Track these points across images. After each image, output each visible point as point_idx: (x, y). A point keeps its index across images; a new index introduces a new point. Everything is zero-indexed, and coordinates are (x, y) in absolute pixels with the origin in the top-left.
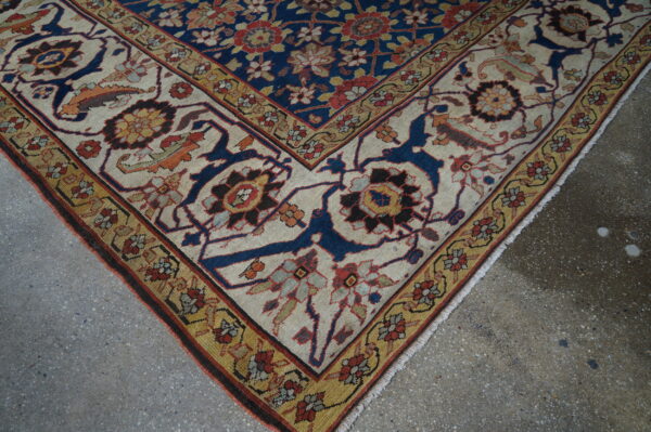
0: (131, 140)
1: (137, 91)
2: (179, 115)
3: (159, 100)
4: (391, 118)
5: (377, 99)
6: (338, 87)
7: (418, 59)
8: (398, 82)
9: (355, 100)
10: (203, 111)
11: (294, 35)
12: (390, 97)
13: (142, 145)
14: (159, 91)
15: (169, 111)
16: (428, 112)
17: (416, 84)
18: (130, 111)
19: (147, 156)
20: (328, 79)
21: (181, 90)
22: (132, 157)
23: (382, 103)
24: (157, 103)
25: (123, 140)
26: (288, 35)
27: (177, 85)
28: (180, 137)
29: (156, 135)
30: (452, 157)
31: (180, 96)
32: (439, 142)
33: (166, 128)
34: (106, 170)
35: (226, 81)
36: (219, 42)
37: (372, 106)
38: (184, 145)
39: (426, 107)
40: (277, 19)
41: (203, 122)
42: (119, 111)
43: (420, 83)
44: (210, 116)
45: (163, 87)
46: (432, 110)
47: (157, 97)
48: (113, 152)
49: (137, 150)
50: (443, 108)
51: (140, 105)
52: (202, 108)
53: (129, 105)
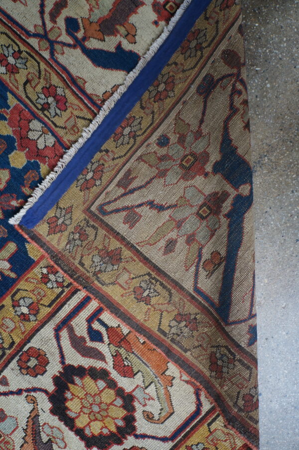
0: (122, 413)
1: (34, 418)
2: (75, 359)
3: (51, 388)
10: (71, 331)
13: (128, 400)
14: (35, 390)
15: (69, 374)
18: (70, 423)
19: (147, 391)
21: (33, 363)
22: (148, 408)
24: (56, 391)
25: (121, 423)
27: (24, 368)
28: (116, 356)
29: (112, 384)
31: (43, 361)
33: (98, 374)
34: (168, 435)
38: (129, 350)
41: (90, 330)
42: (71, 436)
44: (80, 325)
45: (25, 386)
47: (46, 392)
48: (138, 432)
49: (136, 404)
51: (59, 408)
52: (64, 334)
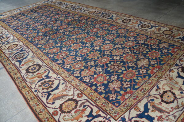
0: (66, 111)
1: (68, 95)
2: (80, 103)
3: (74, 98)
4: (138, 104)
5: (134, 98)
6: (123, 94)
7: (144, 84)
8: (139, 92)
9: (128, 98)
10: (86, 102)
11: (110, 78)
12: (137, 97)
13: (69, 112)
14: (74, 96)
15: (77, 102)
16: (149, 102)
17: (144, 92)
18: (66, 101)
19: (71, 116)
20: (120, 92)
21: (80, 95)
22: (67, 116)
23: (135, 99)
24: (73, 99)
25: (64, 111)
26: (108, 78)
27: (79, 94)
28: (80, 110)
29: (73, 109)
30: (157, 116)
31: (80, 97)
32: (152, 111)
33: (76, 107)
34: (60, 120)
35: (92, 93)
36: (90, 81)
37: (132, 100)
38: (81, 113)
39: (148, 100)
40: (105, 73)
41: (86, 105)
42: (63, 101)
43: (146, 92)
44: (87, 103)
45: (75, 94)
46: (150, 101)
47: (73, 97)
48: (61, 114)
49: (68, 114)
50: (153, 100)
51: (69, 100)
52: (85, 101)
53: (66, 100)
